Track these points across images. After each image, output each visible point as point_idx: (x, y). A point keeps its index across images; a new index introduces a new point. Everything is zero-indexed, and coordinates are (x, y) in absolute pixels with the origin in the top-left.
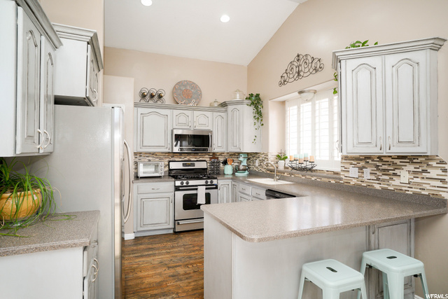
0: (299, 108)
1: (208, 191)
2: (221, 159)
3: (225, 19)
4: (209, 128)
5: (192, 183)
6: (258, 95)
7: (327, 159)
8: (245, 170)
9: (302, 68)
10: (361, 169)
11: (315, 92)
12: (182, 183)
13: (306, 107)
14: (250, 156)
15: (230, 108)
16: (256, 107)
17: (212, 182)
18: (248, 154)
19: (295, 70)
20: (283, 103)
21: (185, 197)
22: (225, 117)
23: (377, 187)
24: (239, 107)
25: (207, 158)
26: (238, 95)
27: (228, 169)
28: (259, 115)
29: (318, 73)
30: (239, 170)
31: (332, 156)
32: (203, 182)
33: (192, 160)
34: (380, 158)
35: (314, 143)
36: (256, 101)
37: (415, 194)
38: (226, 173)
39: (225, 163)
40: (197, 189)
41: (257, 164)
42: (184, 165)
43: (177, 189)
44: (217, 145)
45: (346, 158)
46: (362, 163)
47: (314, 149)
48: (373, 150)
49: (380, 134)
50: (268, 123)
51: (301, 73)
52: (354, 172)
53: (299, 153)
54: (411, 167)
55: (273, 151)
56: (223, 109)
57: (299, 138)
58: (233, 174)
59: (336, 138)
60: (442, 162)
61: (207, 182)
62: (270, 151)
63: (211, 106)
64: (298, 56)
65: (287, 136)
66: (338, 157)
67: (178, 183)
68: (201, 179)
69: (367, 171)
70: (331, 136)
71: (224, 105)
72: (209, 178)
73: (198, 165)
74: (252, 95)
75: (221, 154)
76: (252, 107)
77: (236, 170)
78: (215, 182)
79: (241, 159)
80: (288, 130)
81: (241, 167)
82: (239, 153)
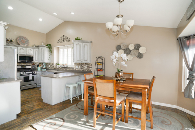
0: (63, 50)
1: (33, 75)
2: (36, 65)
3: (41, 20)
4: (33, 54)
5: (27, 73)
6: (50, 45)
7: (71, 64)
8: (45, 68)
9: (65, 39)
10: (78, 66)
11: (68, 46)
12: (23, 73)
13: (65, 50)
14: (47, 64)
15: (40, 48)
16: (50, 48)
17: (34, 72)
18: (46, 63)
19: (63, 39)
20: (58, 48)
21: (24, 77)
22: (38, 51)
23: (81, 70)
24: (43, 48)
25: (31, 64)
26: (43, 43)
27: (39, 68)
28: (51, 51)
29: (69, 42)
30: (43, 68)
31: (72, 63)
32: (31, 72)
33: (25, 65)
34: (82, 63)
35: (67, 60)
36: (50, 47)
37: (88, 71)
38: (38, 69)
39: (38, 66)
40: (29, 75)
41: (49, 67)
42: (22, 67)
43: (21, 75)
44: (35, 60)
45: (75, 64)
46: (79, 65)
47: (67, 62)
48: (80, 62)
49: (81, 59)
50: (53, 54)
51: (64, 41)
52: (77, 67)
53: (63, 63)
54: (87, 65)
55: (55, 62)
56: (38, 48)
57: (63, 58)
58: (41, 70)
59: (73, 59)
60: (91, 64)
61: (32, 72)
62: (54, 62)
63: (33, 46)
64: (64, 36)
65: (60, 58)
66: (73, 64)
67: (22, 73)
68: (30, 71)
69: (79, 67)
70: (72, 58)
71: (38, 47)
72: (33, 71)
73: (28, 67)
74: (48, 44)
75: (36, 63)
76: (48, 48)
77: (42, 69)
78: (35, 72)
79: (44, 65)
80: (60, 56)
81: (44, 68)
82: (43, 63)
